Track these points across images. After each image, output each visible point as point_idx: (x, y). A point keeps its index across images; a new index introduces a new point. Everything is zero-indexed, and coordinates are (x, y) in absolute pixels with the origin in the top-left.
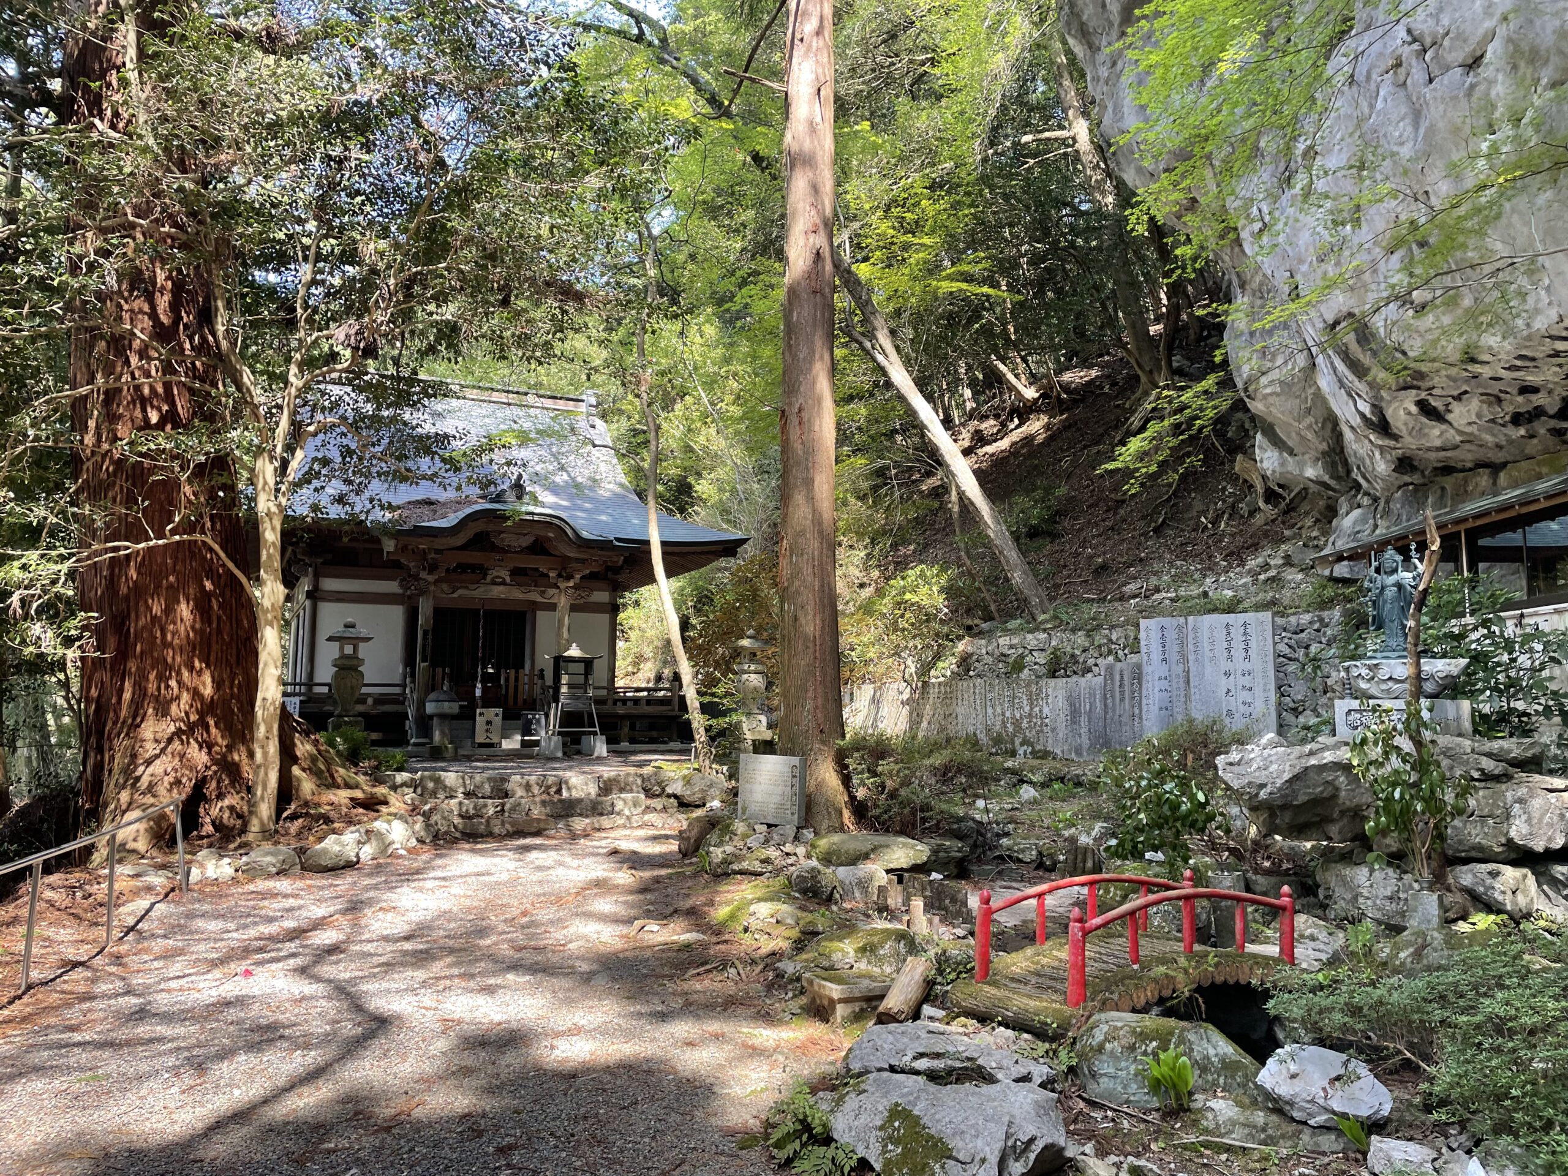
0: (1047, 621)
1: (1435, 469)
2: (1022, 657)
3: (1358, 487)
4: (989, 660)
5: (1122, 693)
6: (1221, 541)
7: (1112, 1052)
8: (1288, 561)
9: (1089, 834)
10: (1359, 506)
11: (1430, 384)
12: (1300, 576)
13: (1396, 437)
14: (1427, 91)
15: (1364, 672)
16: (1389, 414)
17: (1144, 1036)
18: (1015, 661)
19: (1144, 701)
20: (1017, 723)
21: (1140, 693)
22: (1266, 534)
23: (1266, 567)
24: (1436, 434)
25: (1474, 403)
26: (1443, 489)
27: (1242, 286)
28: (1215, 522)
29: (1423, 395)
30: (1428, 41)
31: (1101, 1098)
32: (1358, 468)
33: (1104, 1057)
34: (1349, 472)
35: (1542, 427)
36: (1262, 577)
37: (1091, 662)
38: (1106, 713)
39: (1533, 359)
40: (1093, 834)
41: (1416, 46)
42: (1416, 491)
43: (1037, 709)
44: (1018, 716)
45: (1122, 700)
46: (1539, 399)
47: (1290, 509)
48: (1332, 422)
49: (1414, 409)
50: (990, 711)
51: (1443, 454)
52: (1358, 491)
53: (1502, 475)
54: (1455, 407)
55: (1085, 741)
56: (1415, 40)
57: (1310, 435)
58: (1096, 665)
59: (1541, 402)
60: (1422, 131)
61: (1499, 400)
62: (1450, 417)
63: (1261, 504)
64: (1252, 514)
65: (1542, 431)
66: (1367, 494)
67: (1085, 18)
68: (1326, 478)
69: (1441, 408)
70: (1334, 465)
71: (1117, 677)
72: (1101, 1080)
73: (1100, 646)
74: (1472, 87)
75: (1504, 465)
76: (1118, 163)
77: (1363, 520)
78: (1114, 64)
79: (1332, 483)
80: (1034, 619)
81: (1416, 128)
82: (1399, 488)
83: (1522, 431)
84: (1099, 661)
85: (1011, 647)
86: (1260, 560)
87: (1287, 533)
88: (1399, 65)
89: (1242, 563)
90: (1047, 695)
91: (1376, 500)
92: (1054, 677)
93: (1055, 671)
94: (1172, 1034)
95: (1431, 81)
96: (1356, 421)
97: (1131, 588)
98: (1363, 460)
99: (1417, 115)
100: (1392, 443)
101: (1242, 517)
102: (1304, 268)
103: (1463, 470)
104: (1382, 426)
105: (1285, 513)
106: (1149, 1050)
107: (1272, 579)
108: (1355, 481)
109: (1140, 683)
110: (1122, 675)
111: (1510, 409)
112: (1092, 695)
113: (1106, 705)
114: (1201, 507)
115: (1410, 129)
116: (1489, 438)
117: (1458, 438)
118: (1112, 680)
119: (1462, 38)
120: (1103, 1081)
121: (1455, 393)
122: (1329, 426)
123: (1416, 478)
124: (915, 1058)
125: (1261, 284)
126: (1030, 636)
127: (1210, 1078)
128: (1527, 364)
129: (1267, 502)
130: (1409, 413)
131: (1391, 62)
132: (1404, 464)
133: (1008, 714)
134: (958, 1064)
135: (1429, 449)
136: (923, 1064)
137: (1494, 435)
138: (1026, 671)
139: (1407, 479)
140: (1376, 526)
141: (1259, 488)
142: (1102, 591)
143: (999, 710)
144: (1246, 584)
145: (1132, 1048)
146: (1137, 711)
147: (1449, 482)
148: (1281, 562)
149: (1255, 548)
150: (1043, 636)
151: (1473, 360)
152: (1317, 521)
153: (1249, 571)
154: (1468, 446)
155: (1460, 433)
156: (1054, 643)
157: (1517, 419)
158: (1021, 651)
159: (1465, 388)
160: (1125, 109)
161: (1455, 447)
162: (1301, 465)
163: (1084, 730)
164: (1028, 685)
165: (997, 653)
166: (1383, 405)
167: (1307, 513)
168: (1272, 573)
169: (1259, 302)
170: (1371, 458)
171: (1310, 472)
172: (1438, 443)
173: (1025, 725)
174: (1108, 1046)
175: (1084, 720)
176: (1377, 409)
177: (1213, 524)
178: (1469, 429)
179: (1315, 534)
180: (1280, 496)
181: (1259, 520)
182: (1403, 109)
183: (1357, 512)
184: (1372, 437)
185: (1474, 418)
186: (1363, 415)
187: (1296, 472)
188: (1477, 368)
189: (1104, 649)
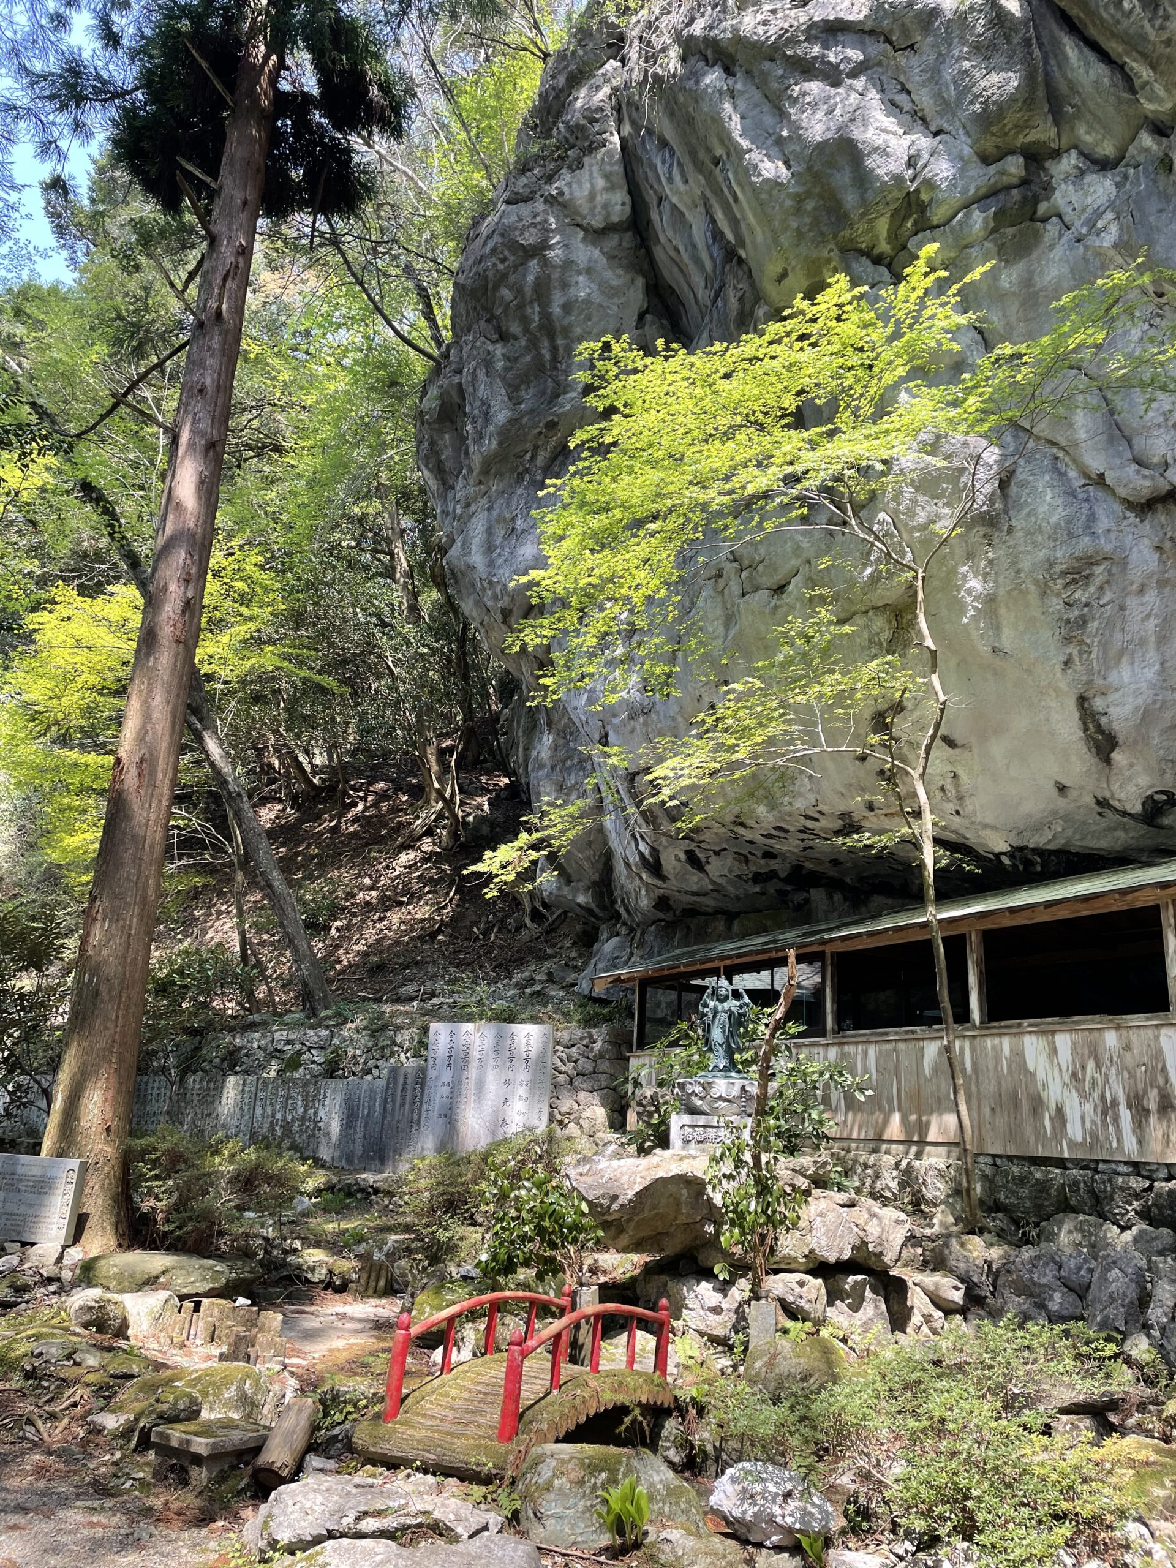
0: (329, 1018)
1: (684, 910)
2: (299, 1053)
3: (618, 916)
4: (261, 1055)
5: (403, 1097)
6: (491, 952)
7: (560, 1489)
8: (551, 978)
9: (381, 1249)
10: (618, 934)
11: (702, 838)
12: (561, 993)
13: (664, 878)
14: (741, 602)
15: (698, 1089)
16: (663, 858)
17: (593, 1468)
18: (291, 1057)
19: (425, 1107)
20: (287, 1126)
21: (421, 1099)
22: (531, 950)
23: (531, 981)
24: (695, 880)
25: (729, 860)
26: (688, 928)
27: (550, 724)
28: (486, 934)
29: (693, 846)
30: (746, 563)
31: (547, 1542)
32: (623, 900)
33: (552, 1496)
34: (614, 902)
35: (771, 888)
36: (528, 991)
37: (371, 1063)
38: (384, 1117)
39: (787, 831)
40: (386, 1248)
41: (735, 565)
42: (666, 927)
43: (311, 1111)
44: (289, 1118)
45: (403, 1104)
46: (775, 865)
47: (551, 930)
48: (608, 856)
49: (683, 856)
50: (259, 1111)
51: (695, 898)
52: (618, 921)
53: (736, 922)
54: (713, 859)
55: (359, 1148)
56: (735, 560)
57: (586, 865)
58: (377, 1067)
59: (776, 867)
60: (732, 633)
61: (747, 861)
62: (707, 868)
63: (527, 921)
64: (518, 929)
65: (772, 891)
66: (625, 924)
67: (443, 457)
68: (593, 906)
69: (703, 860)
70: (602, 894)
71: (401, 1081)
72: (548, 1523)
73: (383, 1047)
74: (776, 607)
75: (737, 915)
76: (459, 592)
77: (621, 948)
78: (468, 505)
79: (597, 911)
80: (315, 1015)
81: (727, 628)
82: (654, 922)
83: (757, 889)
84: (380, 1063)
85: (288, 1042)
86: (527, 974)
87: (549, 951)
88: (720, 576)
89: (510, 976)
90: (325, 1097)
91: (632, 930)
92: (331, 1077)
93: (334, 1071)
94: (619, 1462)
95: (743, 595)
96: (634, 859)
97: (408, 989)
98: (628, 894)
99: (729, 619)
100: (659, 883)
101: (510, 931)
102: (616, 721)
103: (706, 914)
104: (654, 866)
105: (548, 932)
106: (599, 1482)
107: (538, 994)
108: (617, 912)
109: (422, 1088)
110: (405, 1079)
111: (753, 869)
112: (372, 1099)
113: (385, 1110)
114: (474, 918)
115: (721, 628)
116: (730, 889)
117: (711, 887)
118: (395, 1083)
119: (773, 568)
120: (550, 1523)
121: (717, 849)
122: (603, 859)
123: (669, 917)
124: (358, 1519)
125: (566, 726)
126: (311, 1033)
127: (656, 1507)
128: (782, 834)
129: (533, 921)
130: (679, 860)
131: (714, 572)
132: (662, 903)
133: (278, 1116)
134: (409, 1521)
135: (686, 892)
136: (370, 1524)
137: (736, 889)
138: (301, 1070)
139: (661, 915)
140: (632, 954)
141: (527, 907)
142: (378, 991)
143: (269, 1111)
144: (514, 995)
145: (581, 1483)
146: (416, 1117)
147: (693, 923)
148: (544, 978)
149: (520, 961)
150: (324, 1033)
151: (742, 825)
152: (574, 944)
153: (517, 984)
154: (715, 895)
155: (713, 882)
156: (335, 1041)
157: (757, 878)
158: (298, 1047)
159: (724, 846)
160: (473, 547)
161: (705, 894)
162: (576, 891)
163: (359, 1136)
164: (306, 1084)
165: (270, 1049)
166: (660, 849)
167: (566, 936)
168: (537, 987)
169: (561, 741)
170: (637, 893)
171: (581, 899)
172: (695, 888)
173: (296, 1128)
174: (556, 1482)
175: (360, 1126)
176: (654, 851)
177: (484, 935)
178: (719, 880)
179: (573, 955)
180: (544, 916)
181: (524, 935)
182: (719, 612)
183: (615, 940)
184: (644, 876)
185: (726, 872)
186: (641, 854)
187: (570, 897)
188: (741, 830)
189: (387, 1051)
